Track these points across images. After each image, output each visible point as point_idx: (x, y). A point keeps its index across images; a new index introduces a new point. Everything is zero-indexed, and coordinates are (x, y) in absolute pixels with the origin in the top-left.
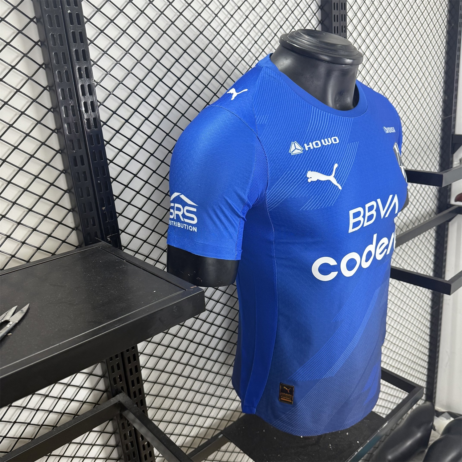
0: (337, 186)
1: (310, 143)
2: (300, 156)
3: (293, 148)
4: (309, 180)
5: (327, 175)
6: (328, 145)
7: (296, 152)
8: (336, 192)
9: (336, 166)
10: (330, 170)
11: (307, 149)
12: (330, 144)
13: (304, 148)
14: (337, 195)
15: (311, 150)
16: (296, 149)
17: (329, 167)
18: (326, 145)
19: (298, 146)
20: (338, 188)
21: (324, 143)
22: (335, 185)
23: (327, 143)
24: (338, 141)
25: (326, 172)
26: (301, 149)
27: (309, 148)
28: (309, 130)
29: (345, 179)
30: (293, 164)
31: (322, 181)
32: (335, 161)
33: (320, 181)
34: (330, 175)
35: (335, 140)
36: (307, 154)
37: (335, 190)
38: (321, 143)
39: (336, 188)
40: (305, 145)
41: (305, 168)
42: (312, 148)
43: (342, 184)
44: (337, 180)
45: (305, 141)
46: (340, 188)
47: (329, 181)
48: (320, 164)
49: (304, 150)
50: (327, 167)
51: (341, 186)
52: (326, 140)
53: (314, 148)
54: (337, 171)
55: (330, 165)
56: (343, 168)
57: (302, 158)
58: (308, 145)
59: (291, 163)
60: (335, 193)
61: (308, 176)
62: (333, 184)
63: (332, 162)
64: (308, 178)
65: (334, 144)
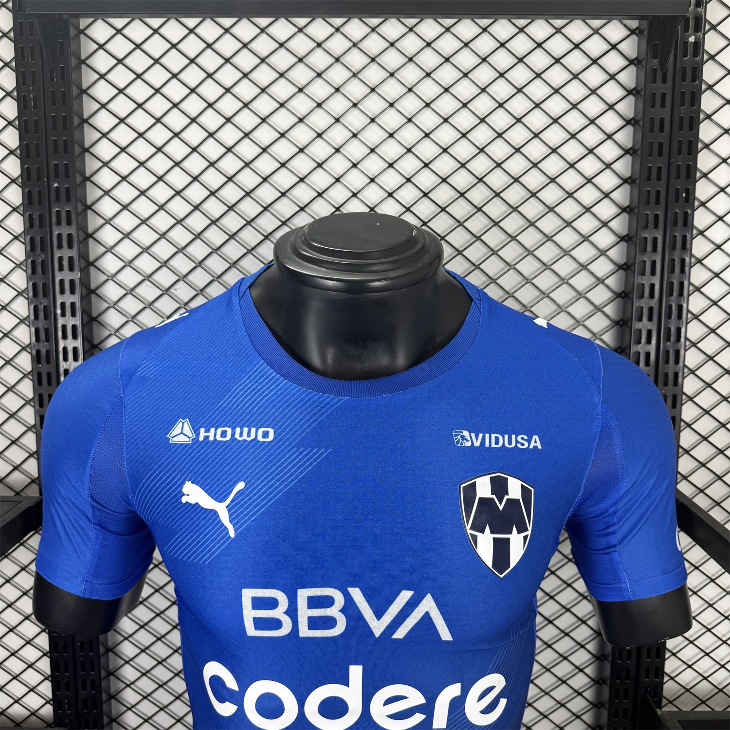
0: (226, 528)
1: (213, 430)
2: (184, 449)
3: (177, 429)
4: (184, 500)
5: (216, 500)
6: (245, 441)
7: (181, 439)
8: (221, 539)
9: (241, 486)
10: (224, 491)
11: (201, 439)
12: (249, 439)
13: (198, 435)
14: (220, 547)
15: (209, 442)
16: (182, 433)
17: (225, 485)
18: (240, 439)
19: (188, 430)
20: (228, 533)
21: (237, 436)
22: (223, 525)
23: (245, 437)
24: (271, 437)
25: (216, 493)
26: (190, 435)
27: (207, 438)
28: (223, 403)
29: (249, 519)
30: (167, 460)
31: (203, 508)
32: (242, 476)
33: (200, 506)
34: (221, 500)
35: (265, 435)
36: (197, 447)
37: (220, 533)
38: (233, 434)
39: (223, 531)
40: (202, 430)
41: (184, 473)
42: (211, 439)
43: (240, 526)
44: (230, 516)
45: (205, 421)
46: (232, 533)
47: (214, 513)
48: (212, 474)
49: (195, 440)
50: (221, 483)
51: (236, 530)
52: (246, 430)
53: (215, 440)
54: (239, 497)
55: (229, 481)
56: (254, 495)
57: (187, 452)
58: (208, 431)
59: (163, 457)
60: (219, 541)
61: (183, 490)
62: (220, 521)
63: (235, 477)
64: (184, 495)
65: (259, 442)
